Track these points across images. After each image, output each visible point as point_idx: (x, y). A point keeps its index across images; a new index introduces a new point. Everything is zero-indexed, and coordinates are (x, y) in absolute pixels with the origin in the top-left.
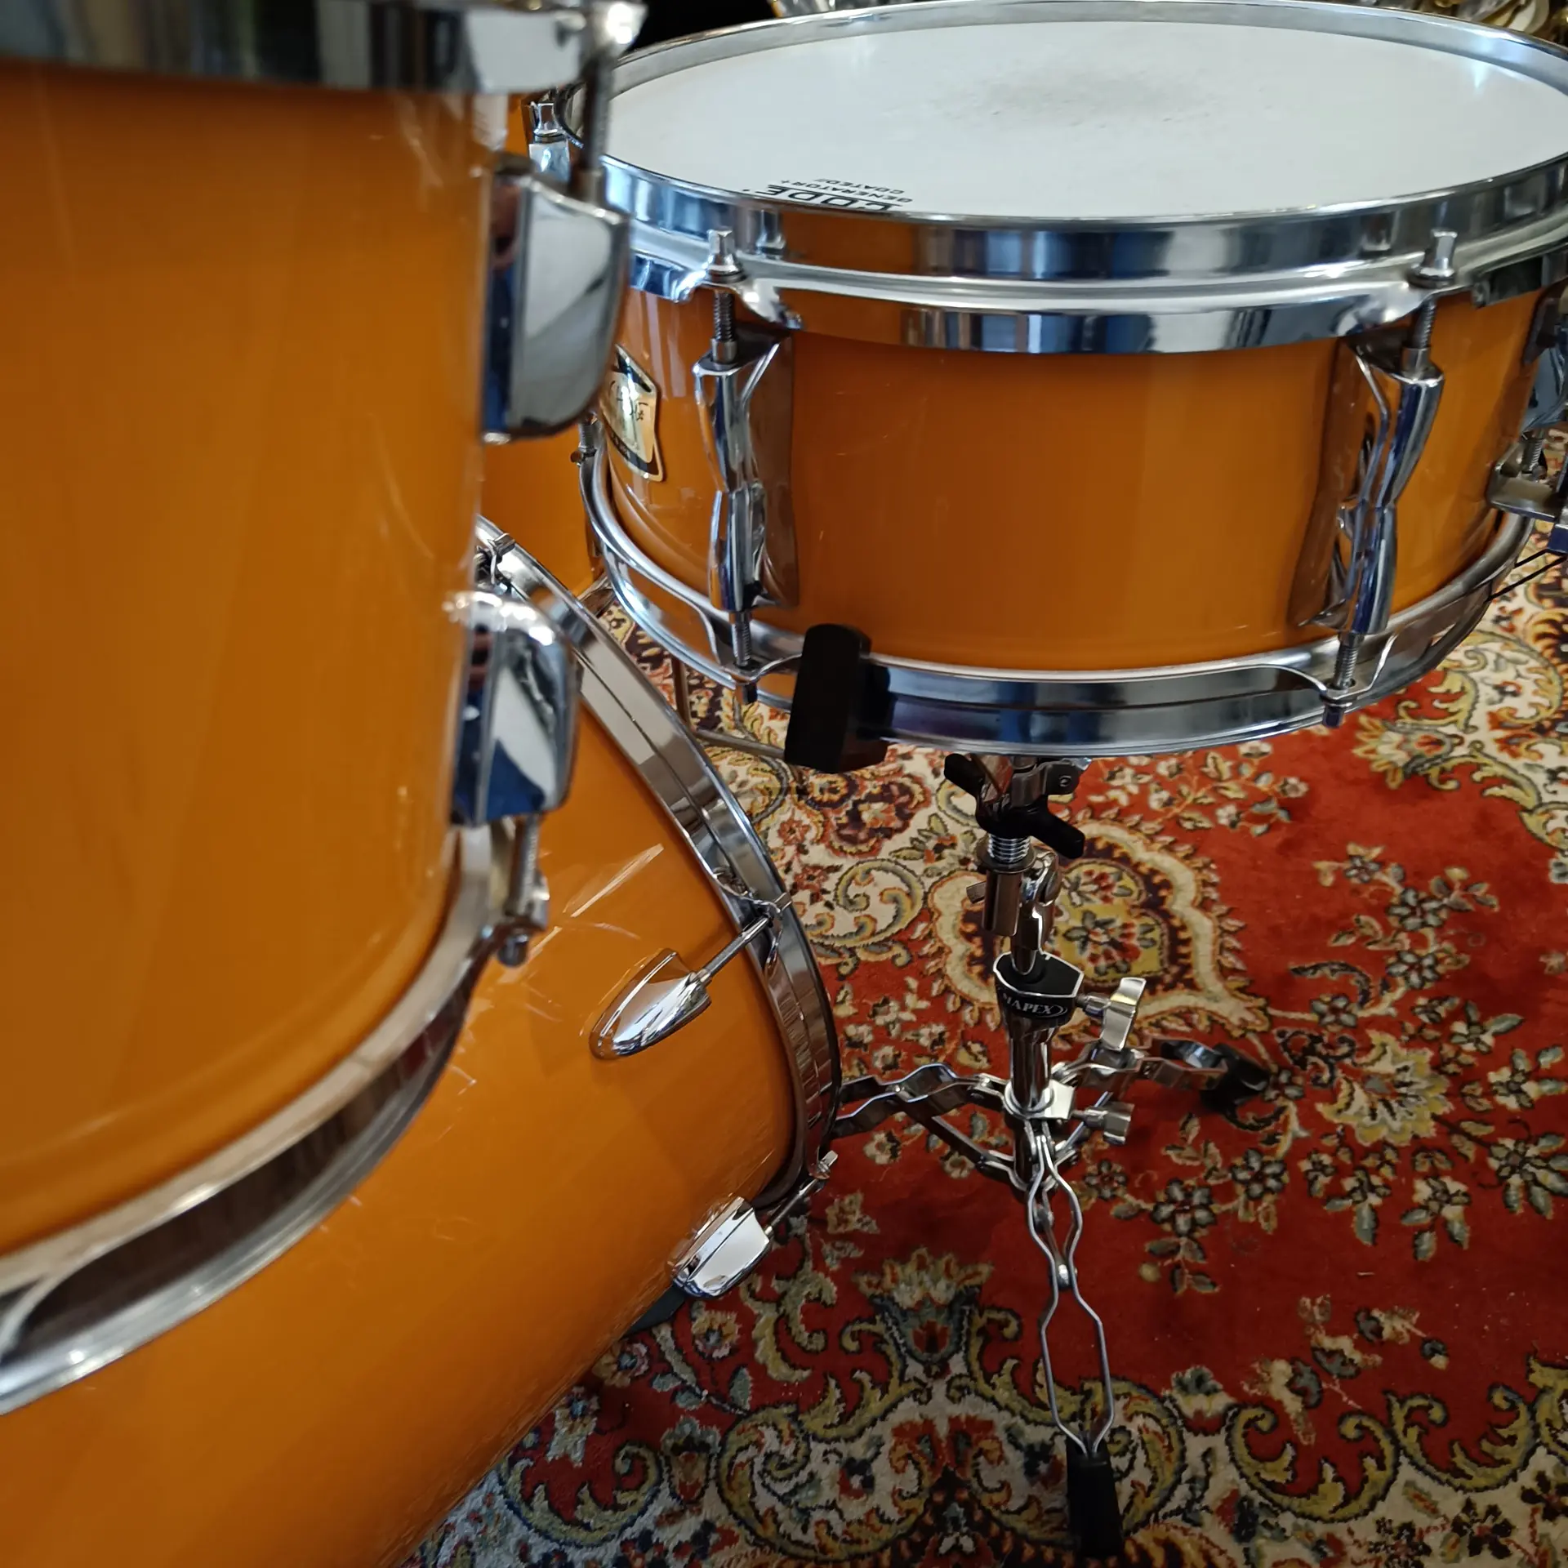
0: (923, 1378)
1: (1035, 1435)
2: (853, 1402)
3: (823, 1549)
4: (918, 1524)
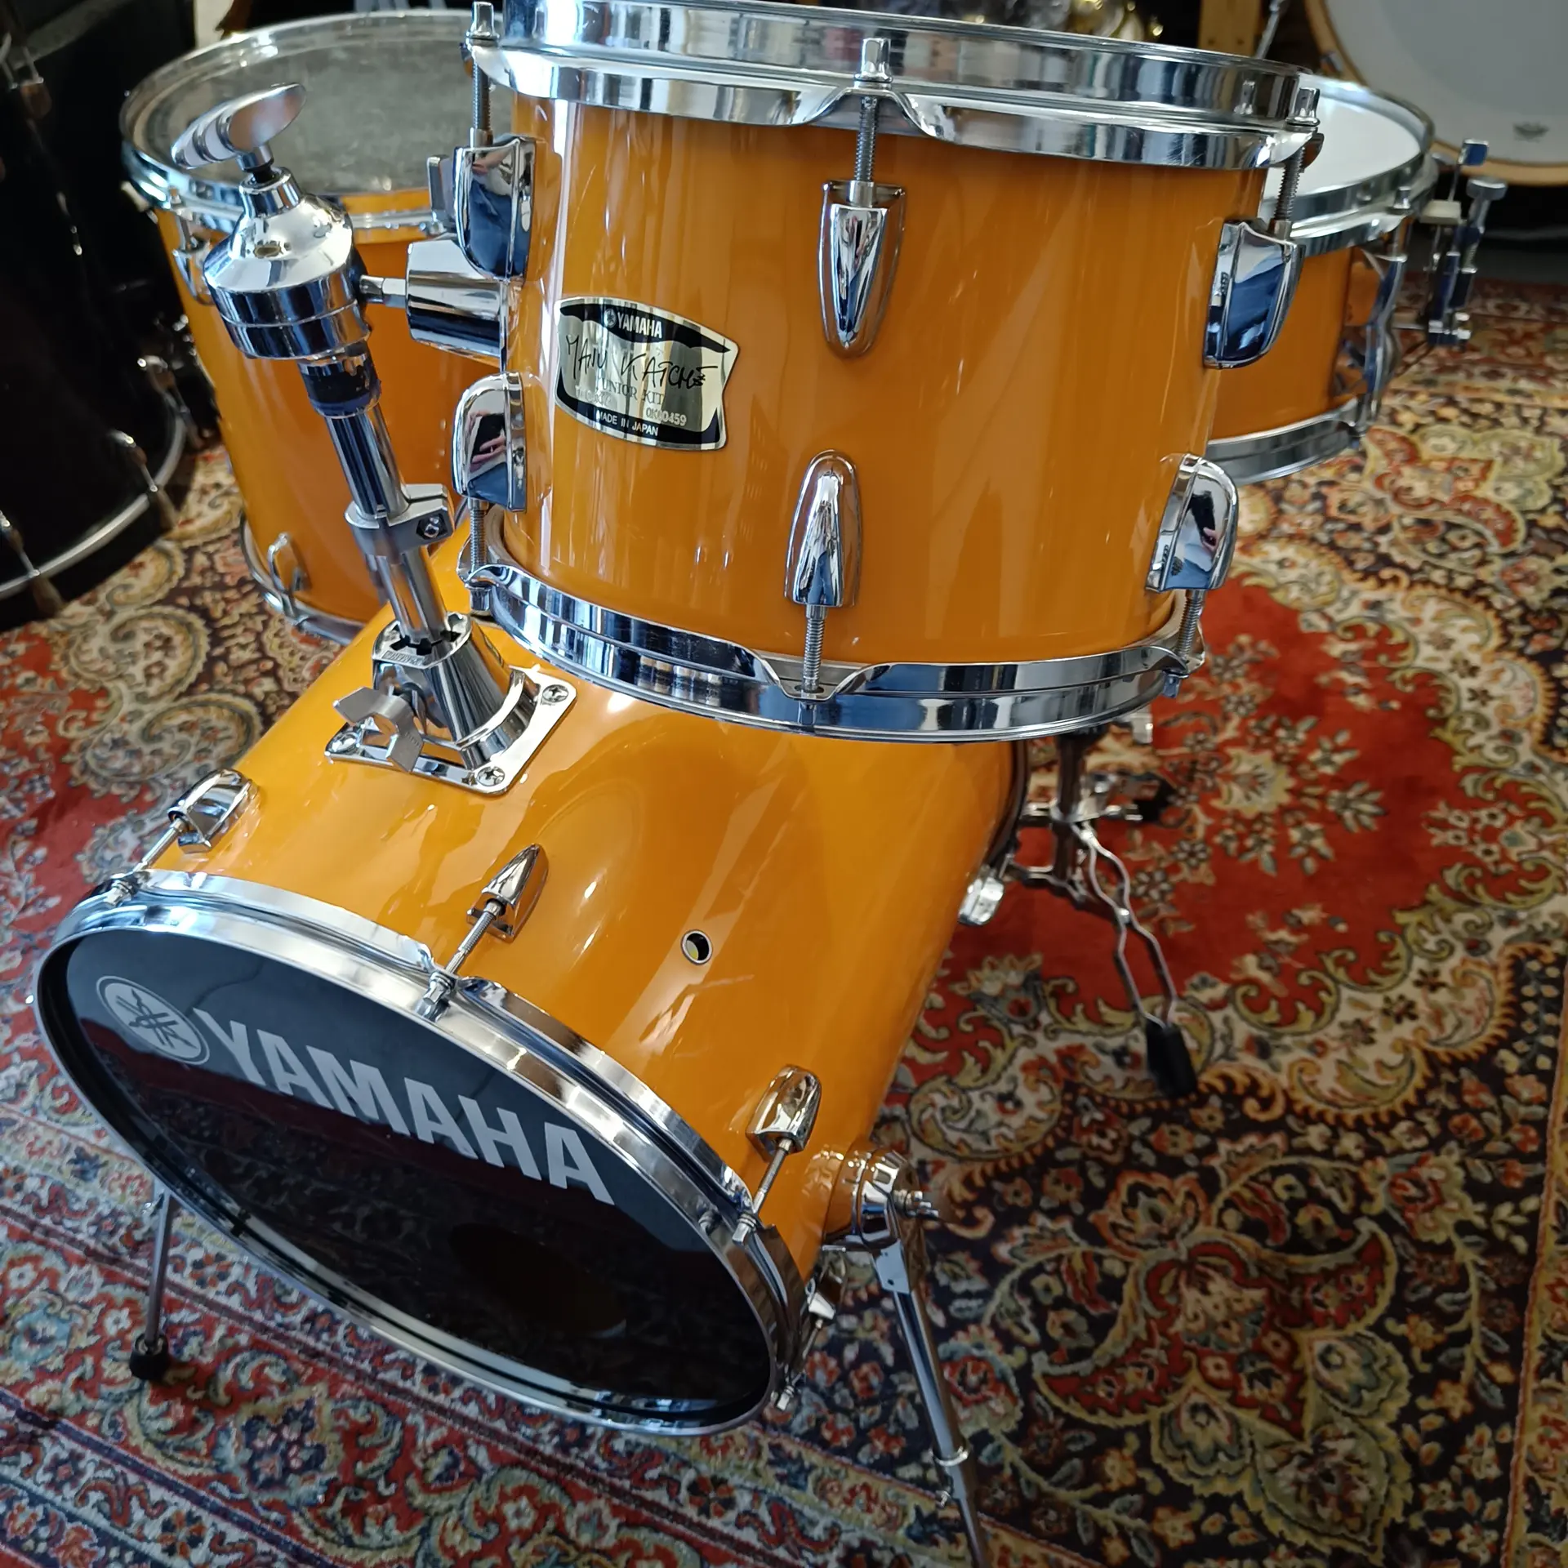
0: (1026, 1033)
1: (1114, 1043)
2: (985, 1063)
3: (1007, 1150)
4: (1062, 1116)
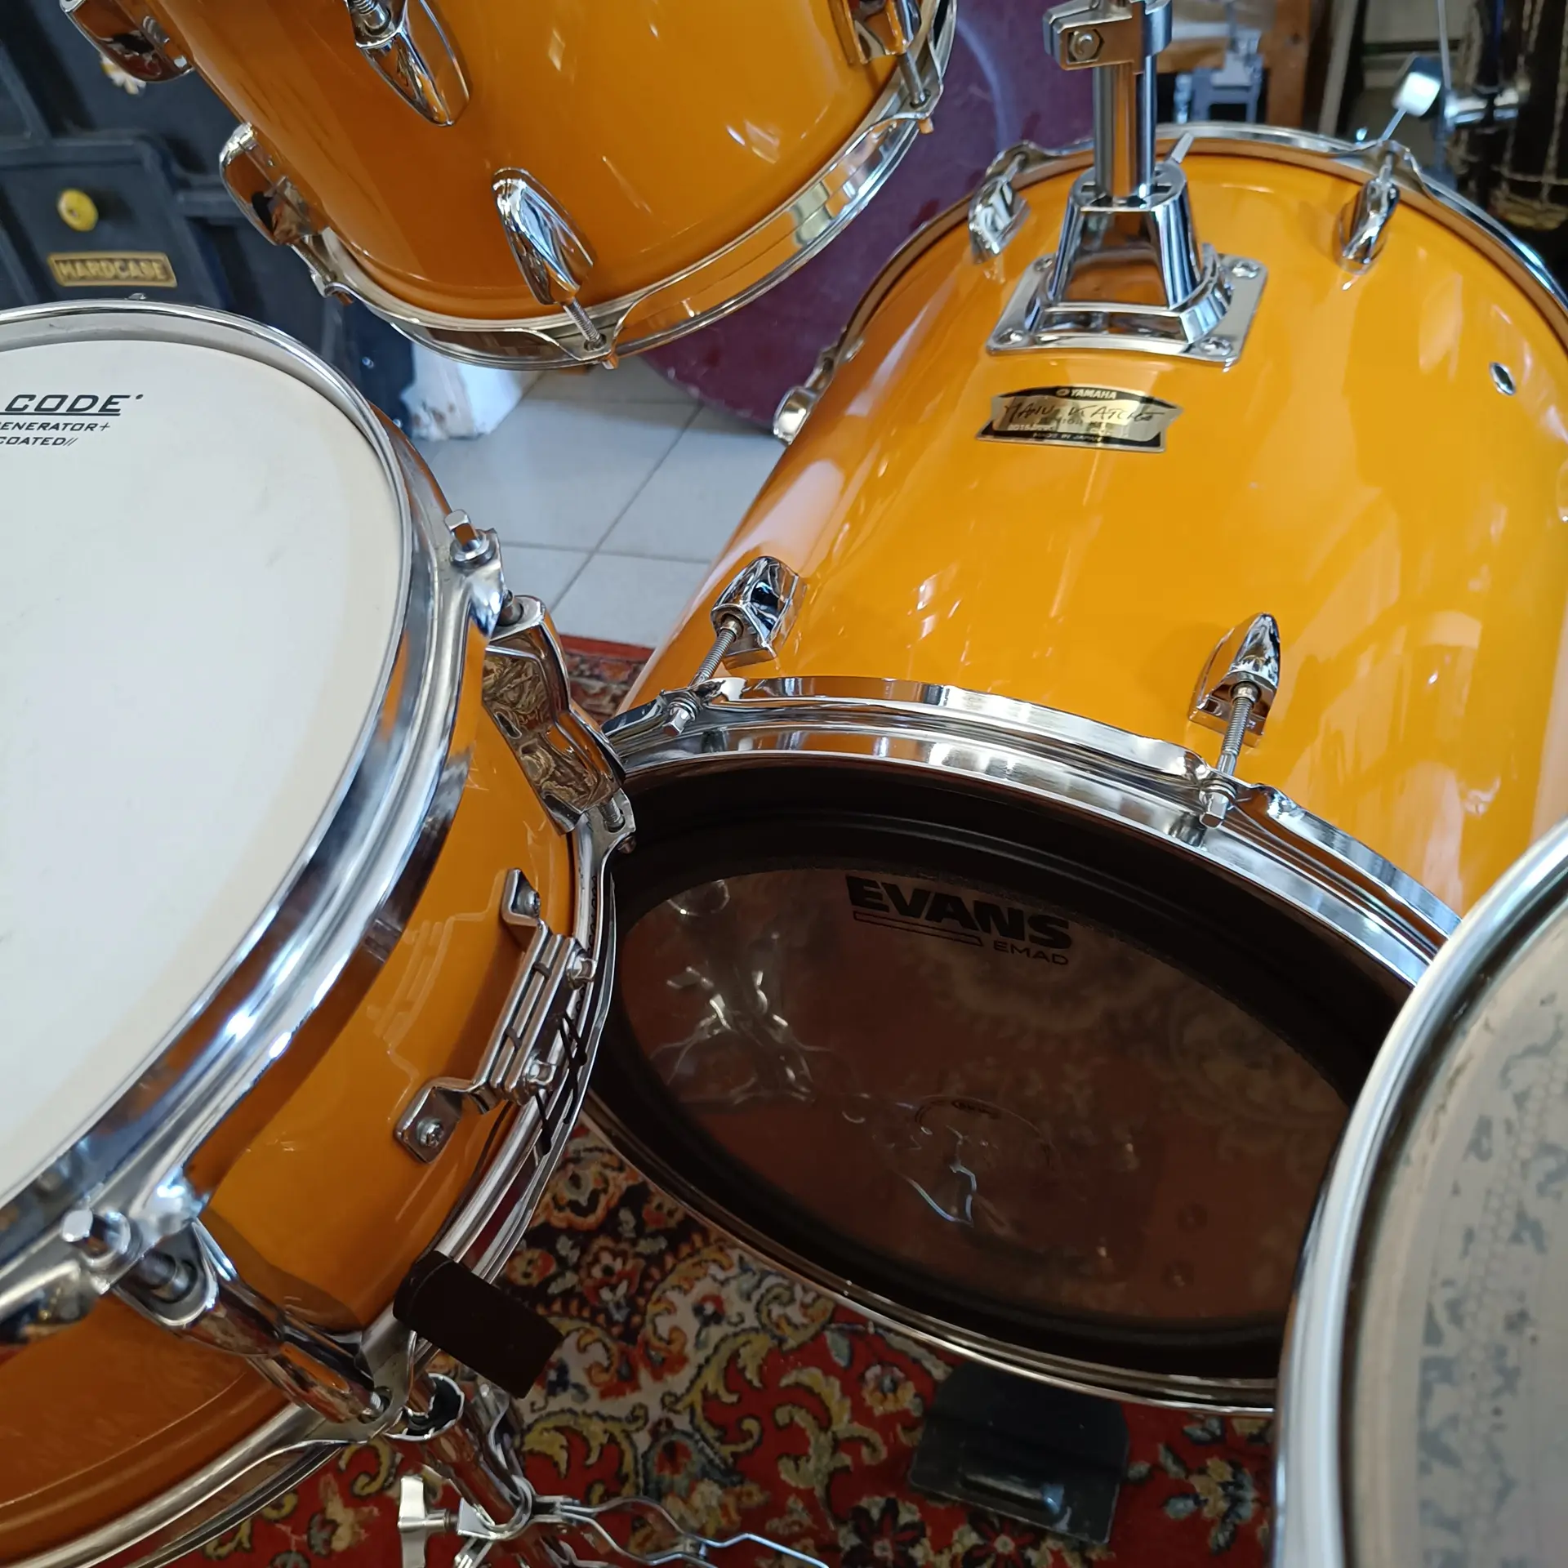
0: (672, 1416)
3: (721, 1250)
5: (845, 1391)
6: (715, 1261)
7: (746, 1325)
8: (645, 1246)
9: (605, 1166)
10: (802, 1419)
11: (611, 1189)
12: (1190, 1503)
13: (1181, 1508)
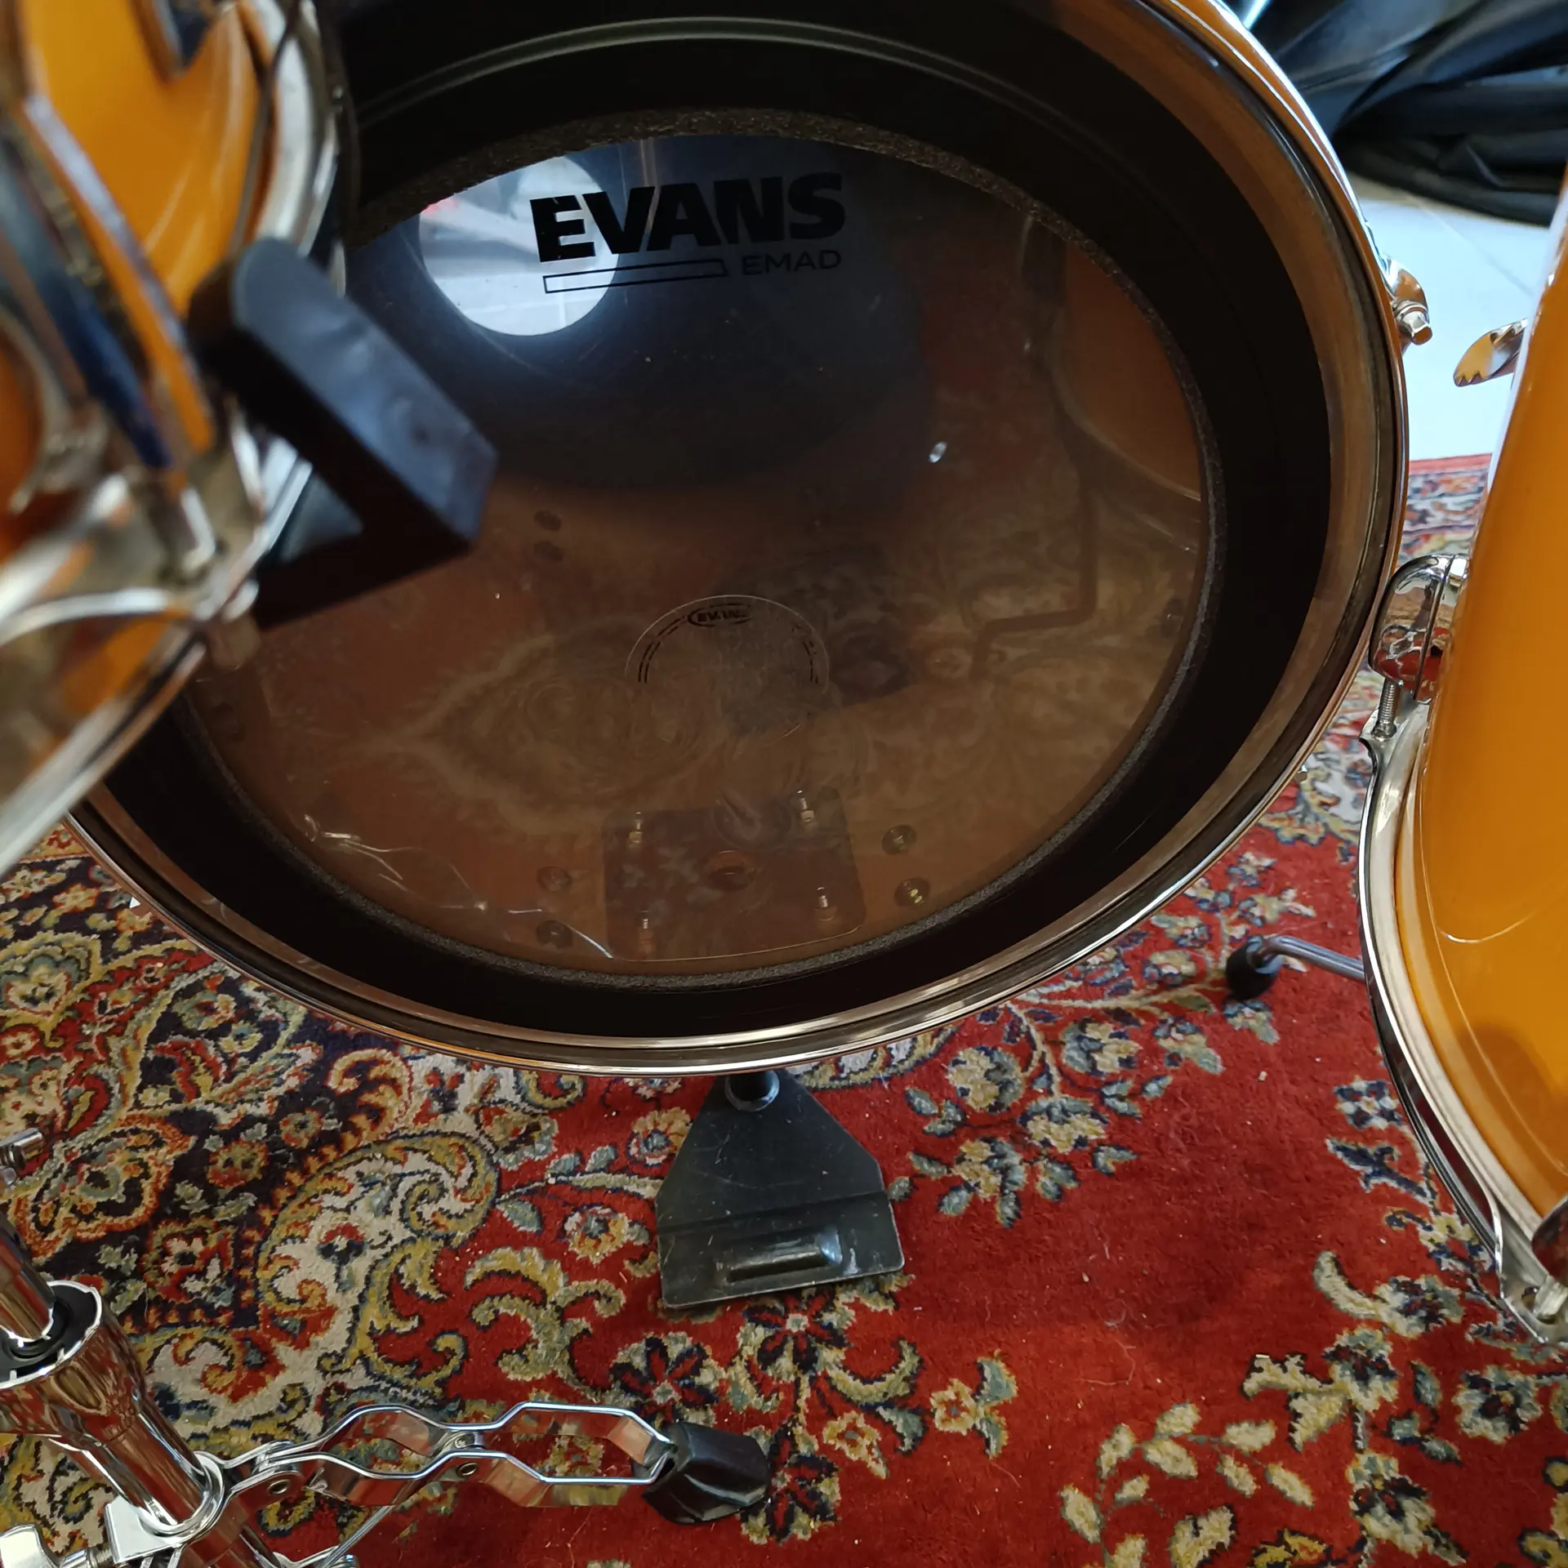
3: (330, 1176)
4: (253, 1262)
5: (548, 1255)
6: (326, 1191)
7: (396, 1241)
8: (224, 1212)
9: (134, 1149)
10: (508, 1306)
11: (154, 1170)
12: (964, 1193)
13: (956, 1203)
